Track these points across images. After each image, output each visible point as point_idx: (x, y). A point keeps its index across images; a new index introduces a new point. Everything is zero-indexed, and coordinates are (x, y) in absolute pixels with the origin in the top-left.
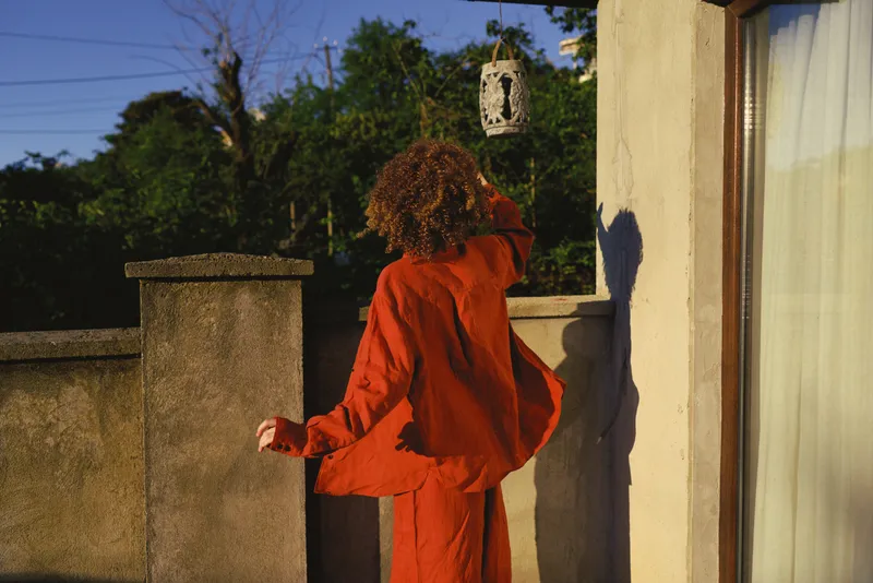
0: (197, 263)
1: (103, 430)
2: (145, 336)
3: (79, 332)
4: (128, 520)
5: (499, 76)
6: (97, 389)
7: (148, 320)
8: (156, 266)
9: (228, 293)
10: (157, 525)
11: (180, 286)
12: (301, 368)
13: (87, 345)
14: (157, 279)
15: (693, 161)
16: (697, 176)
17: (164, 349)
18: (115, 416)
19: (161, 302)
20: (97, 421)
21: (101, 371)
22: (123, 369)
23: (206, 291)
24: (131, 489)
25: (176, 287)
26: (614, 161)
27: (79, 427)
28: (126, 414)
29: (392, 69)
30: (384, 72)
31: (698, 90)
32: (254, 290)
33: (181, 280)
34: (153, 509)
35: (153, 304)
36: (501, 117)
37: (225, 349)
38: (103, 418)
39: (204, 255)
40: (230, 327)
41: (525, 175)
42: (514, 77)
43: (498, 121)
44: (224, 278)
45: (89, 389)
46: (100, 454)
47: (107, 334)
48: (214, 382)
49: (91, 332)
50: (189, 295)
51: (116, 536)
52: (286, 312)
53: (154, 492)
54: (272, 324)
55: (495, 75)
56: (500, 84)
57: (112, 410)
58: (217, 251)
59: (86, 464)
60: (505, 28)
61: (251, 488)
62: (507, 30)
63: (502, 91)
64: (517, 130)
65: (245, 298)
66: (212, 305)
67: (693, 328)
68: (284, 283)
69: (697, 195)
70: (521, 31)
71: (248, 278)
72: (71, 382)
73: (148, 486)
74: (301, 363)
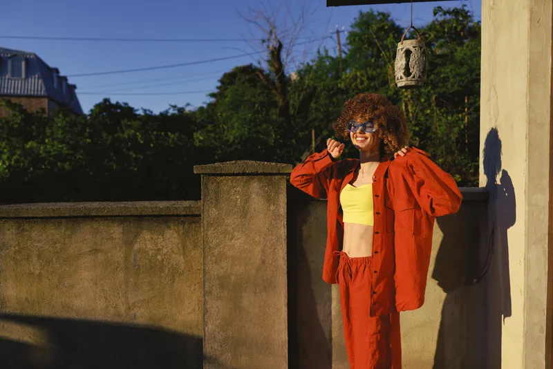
0: (230, 166)
1: (184, 254)
2: (204, 205)
3: (173, 202)
4: (196, 302)
5: (404, 50)
6: (181, 233)
7: (205, 196)
8: (209, 168)
9: (246, 182)
10: (208, 306)
11: (222, 178)
12: (286, 226)
13: (176, 208)
14: (209, 175)
15: (528, 100)
16: (530, 108)
17: (213, 212)
18: (190, 247)
19: (212, 187)
20: (181, 248)
21: (184, 223)
22: (194, 222)
23: (234, 181)
24: (197, 287)
25: (219, 179)
26: (489, 100)
27: (173, 251)
28: (195, 246)
29: (371, 44)
30: (366, 46)
31: (531, 53)
32: (260, 181)
33: (221, 175)
34: (206, 298)
35: (208, 187)
36: (403, 76)
37: (244, 214)
38: (184, 248)
39: (233, 162)
40: (247, 201)
41: (460, 108)
42: (413, 50)
43: (401, 78)
44: (244, 174)
45: (178, 232)
46: (182, 266)
47: (187, 203)
48: (238, 231)
49: (180, 202)
50: (226, 183)
51: (189, 311)
52: (277, 193)
53: (207, 288)
54: (270, 200)
55: (402, 49)
56: (404, 55)
57: (188, 243)
58: (240, 159)
59: (175, 272)
60: (451, 10)
61: (258, 291)
62: (454, 10)
63: (404, 59)
64: (413, 83)
65: (255, 185)
66: (238, 189)
67: (527, 209)
68: (277, 177)
69: (531, 122)
70: (464, 10)
71: (257, 174)
72: (169, 228)
73: (204, 284)
74: (285, 223)
